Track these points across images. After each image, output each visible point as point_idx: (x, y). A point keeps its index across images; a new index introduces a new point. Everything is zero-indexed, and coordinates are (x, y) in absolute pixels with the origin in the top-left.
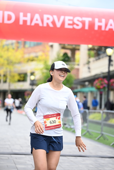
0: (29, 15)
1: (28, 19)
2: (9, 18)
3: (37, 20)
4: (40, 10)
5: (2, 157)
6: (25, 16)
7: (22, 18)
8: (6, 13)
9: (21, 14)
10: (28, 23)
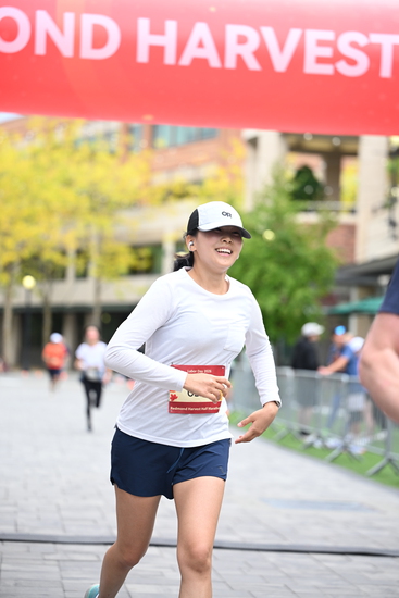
0: (171, 27)
1: (169, 40)
2: (100, 39)
3: (201, 45)
4: (213, 9)
5: (75, 552)
6: (157, 29)
7: (145, 40)
8: (89, 21)
9: (143, 25)
10: (170, 59)
